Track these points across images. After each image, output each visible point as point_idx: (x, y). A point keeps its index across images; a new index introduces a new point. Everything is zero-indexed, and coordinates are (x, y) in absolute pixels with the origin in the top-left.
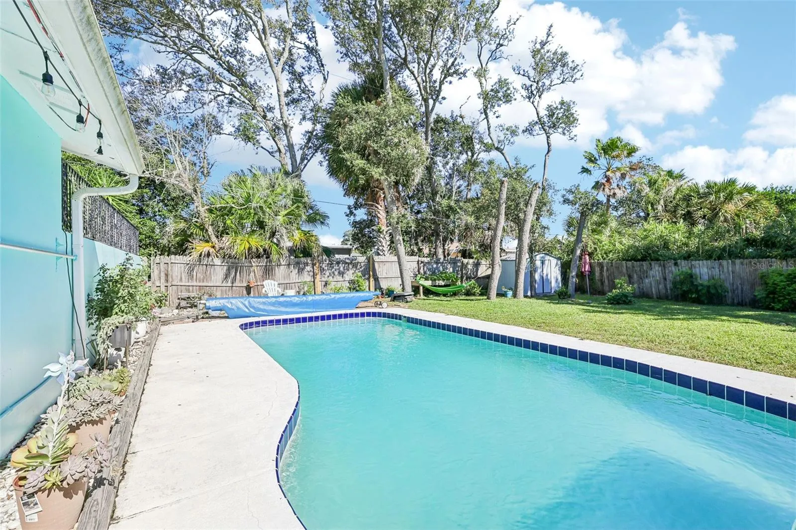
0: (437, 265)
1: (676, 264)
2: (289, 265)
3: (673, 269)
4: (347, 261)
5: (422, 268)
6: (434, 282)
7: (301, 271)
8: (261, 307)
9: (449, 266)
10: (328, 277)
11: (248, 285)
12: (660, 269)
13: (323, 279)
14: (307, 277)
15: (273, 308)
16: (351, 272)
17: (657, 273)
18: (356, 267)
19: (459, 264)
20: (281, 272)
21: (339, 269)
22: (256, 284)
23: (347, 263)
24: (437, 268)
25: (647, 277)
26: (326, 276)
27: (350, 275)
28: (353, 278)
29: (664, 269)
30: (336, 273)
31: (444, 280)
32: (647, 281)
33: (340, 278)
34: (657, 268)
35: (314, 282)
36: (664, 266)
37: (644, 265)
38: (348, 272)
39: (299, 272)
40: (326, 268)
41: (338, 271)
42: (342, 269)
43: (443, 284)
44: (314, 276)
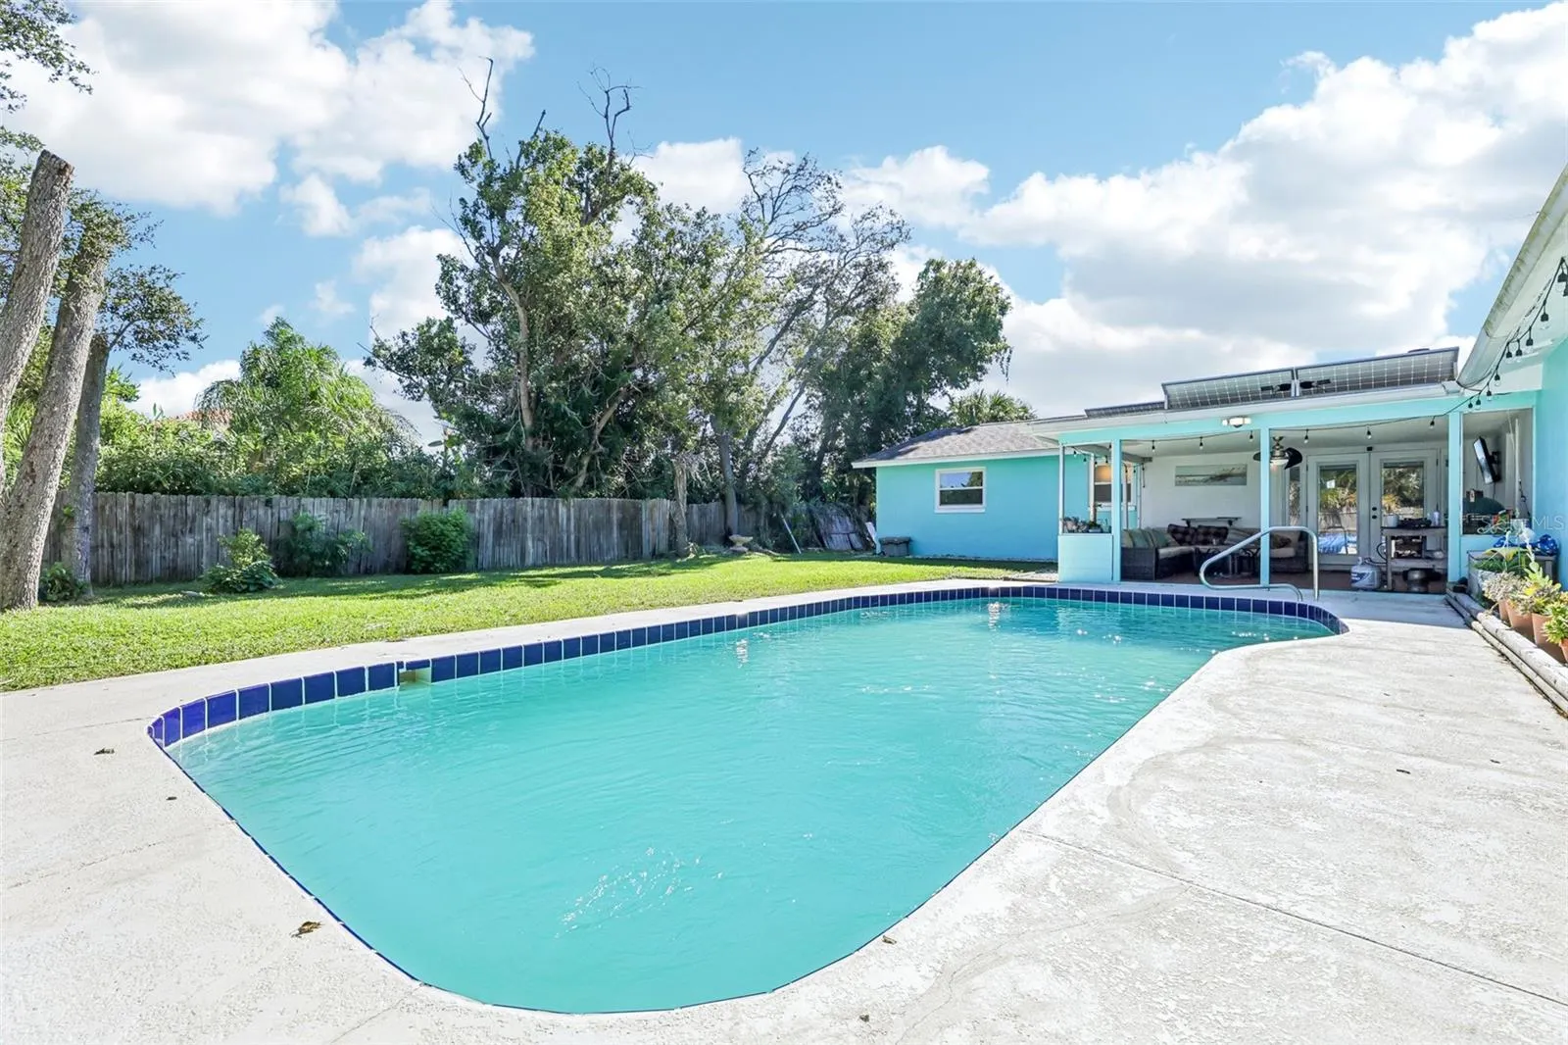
1: (268, 503)
3: (261, 512)
12: (230, 513)
17: (221, 521)
25: (191, 531)
29: (241, 512)
32: (190, 540)
34: (222, 511)
36: (241, 507)
37: (190, 502)
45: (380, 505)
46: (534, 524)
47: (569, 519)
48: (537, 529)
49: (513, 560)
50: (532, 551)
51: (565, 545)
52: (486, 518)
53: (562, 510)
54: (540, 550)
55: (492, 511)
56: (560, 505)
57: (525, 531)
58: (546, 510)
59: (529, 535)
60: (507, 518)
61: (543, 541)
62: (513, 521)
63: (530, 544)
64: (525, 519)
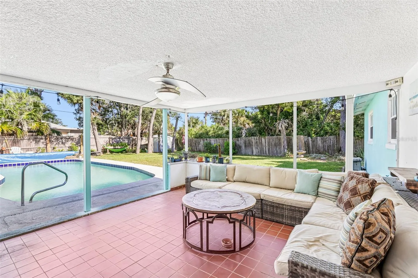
0: (120, 139)
1: (206, 140)
2: (29, 139)
4: (67, 137)
5: (111, 141)
6: (115, 147)
7: (37, 142)
8: (6, 159)
9: (126, 140)
10: (55, 145)
11: (2, 150)
13: (52, 146)
14: (41, 145)
15: (12, 159)
16: (70, 142)
18: (73, 140)
19: (131, 139)
20: (24, 143)
21: (62, 141)
22: (7, 149)
23: (67, 138)
24: (119, 141)
26: (54, 145)
27: (69, 144)
28: (70, 146)
30: (60, 143)
31: (120, 146)
33: (63, 146)
35: (46, 147)
38: (67, 143)
39: (36, 143)
40: (54, 141)
41: (61, 142)
42: (64, 141)
43: (120, 148)
44: (46, 145)
45: (221, 139)
46: (255, 144)
47: (265, 143)
48: (256, 145)
49: (250, 154)
50: (255, 151)
51: (265, 150)
52: (242, 142)
53: (263, 140)
54: (257, 151)
55: (243, 141)
56: (262, 139)
57: (253, 146)
58: (258, 140)
59: (254, 147)
60: (247, 142)
61: (258, 148)
62: (249, 143)
63: (254, 149)
64: (252, 142)
